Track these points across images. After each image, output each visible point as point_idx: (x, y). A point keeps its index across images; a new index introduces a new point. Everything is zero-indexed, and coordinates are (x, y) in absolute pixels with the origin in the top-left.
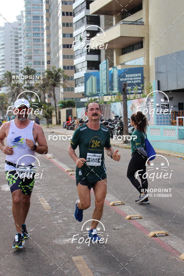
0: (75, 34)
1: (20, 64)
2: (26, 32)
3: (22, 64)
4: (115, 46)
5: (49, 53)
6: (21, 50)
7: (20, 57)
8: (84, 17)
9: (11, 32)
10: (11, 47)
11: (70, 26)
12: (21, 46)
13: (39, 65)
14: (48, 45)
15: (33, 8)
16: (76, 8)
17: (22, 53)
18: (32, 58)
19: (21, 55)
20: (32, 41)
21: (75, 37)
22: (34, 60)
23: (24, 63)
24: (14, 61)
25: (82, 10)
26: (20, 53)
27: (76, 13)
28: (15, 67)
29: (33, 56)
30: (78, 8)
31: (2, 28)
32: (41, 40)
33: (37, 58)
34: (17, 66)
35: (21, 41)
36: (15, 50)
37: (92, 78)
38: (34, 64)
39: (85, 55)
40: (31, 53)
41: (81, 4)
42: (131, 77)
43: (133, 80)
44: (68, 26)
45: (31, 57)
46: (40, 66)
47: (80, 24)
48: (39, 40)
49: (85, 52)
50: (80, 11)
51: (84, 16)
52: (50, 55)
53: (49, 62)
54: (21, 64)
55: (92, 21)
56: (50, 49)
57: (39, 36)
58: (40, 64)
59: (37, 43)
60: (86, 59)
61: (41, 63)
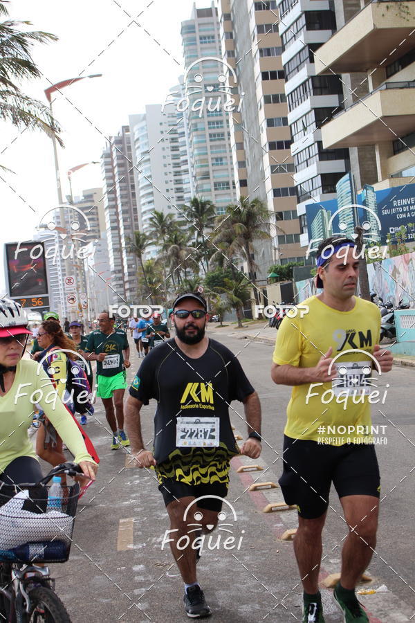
0: (291, 117)
1: (185, 191)
2: (193, 121)
3: (190, 192)
4: (376, 137)
5: (242, 164)
6: (186, 161)
7: (183, 177)
8: (308, 80)
9: (161, 124)
10: (164, 157)
11: (282, 102)
12: (185, 153)
13: (226, 191)
14: (240, 146)
15: (203, 67)
16: (288, 63)
17: (188, 167)
18: (211, 176)
19: (186, 171)
20: (208, 138)
21: (293, 126)
22: (215, 180)
23: (195, 190)
24: (173, 186)
25: (302, 64)
26: (183, 168)
27: (290, 73)
28: (175, 199)
29: (211, 172)
30: (292, 61)
31: (142, 117)
32: (226, 134)
33: (220, 176)
34: (179, 197)
35: (185, 142)
36: (172, 162)
37: (322, 215)
38: (216, 189)
39: (315, 163)
40: (208, 166)
41: (299, 52)
42: (405, 206)
43: (410, 211)
44: (278, 102)
45: (209, 175)
46: (228, 191)
47: (299, 97)
48: (223, 135)
49: (316, 155)
50: (297, 67)
51: (306, 78)
52: (245, 167)
53: (243, 183)
54: (188, 191)
55: (325, 87)
56: (245, 155)
57: (222, 127)
58: (229, 188)
59: (218, 143)
60: (318, 170)
61: (231, 186)
